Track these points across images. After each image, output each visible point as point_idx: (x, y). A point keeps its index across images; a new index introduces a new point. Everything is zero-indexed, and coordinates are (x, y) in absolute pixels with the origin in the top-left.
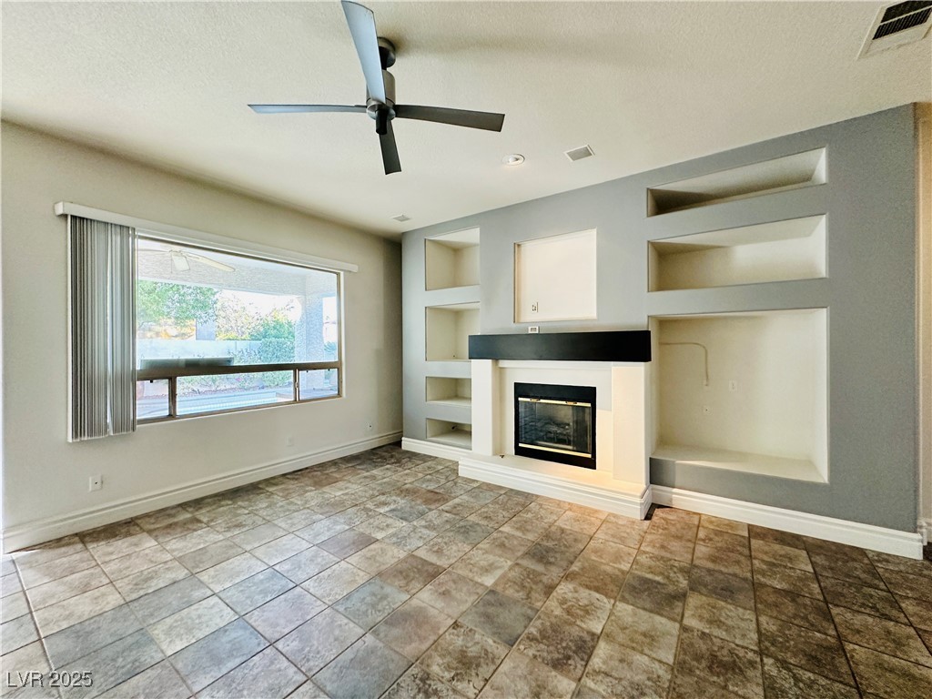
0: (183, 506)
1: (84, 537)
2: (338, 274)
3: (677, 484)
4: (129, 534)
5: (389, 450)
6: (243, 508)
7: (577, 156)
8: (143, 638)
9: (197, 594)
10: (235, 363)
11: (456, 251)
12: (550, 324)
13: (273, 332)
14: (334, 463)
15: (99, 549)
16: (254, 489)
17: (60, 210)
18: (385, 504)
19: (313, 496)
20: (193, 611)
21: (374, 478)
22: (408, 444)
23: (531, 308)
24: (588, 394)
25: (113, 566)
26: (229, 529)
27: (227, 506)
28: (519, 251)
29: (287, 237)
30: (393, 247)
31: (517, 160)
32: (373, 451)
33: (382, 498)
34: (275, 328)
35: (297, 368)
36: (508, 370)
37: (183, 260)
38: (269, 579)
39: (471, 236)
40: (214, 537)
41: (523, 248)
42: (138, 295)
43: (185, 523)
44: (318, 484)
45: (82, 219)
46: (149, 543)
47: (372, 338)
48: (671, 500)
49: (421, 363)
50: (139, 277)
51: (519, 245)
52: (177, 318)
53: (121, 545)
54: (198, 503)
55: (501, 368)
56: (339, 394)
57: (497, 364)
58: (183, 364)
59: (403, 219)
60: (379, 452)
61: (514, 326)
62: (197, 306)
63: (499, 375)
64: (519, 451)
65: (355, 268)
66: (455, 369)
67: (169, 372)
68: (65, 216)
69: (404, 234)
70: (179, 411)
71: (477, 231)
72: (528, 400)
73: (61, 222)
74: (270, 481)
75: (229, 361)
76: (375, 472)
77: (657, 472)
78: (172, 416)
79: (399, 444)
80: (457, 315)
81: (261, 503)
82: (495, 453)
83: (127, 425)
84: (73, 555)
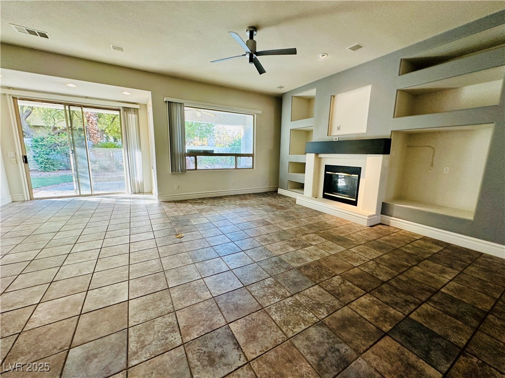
0: (199, 199)
1: (175, 202)
2: (254, 116)
3: (394, 215)
4: (185, 203)
5: (273, 193)
6: (216, 202)
7: (355, 48)
8: (188, 221)
9: (201, 216)
10: (215, 152)
11: (309, 100)
12: (344, 136)
13: (237, 144)
14: (249, 194)
15: (179, 205)
16: (221, 198)
17: (165, 100)
18: (262, 207)
19: (238, 202)
20: (200, 219)
21: (262, 200)
22: (280, 191)
23: (337, 128)
24: (357, 171)
25: (182, 208)
26: (211, 206)
27: (211, 201)
28: (334, 100)
29: (233, 100)
30: (278, 100)
31: (324, 55)
32: (266, 193)
33: (262, 206)
34: (238, 142)
35: (237, 155)
36: (323, 159)
37: (199, 113)
38: (219, 217)
39: (312, 93)
40: (206, 207)
41: (336, 97)
42: (186, 127)
43: (199, 203)
44: (241, 199)
45: (170, 102)
46: (190, 205)
47: (268, 145)
48: (389, 222)
49: (288, 156)
50: (186, 120)
51: (334, 96)
52: (200, 137)
53: (184, 205)
54: (204, 199)
55: (320, 158)
56: (253, 168)
57: (317, 156)
58: (202, 152)
59: (281, 87)
60: (268, 193)
61: (327, 137)
62: (207, 131)
63: (318, 161)
64: (325, 196)
65: (260, 112)
66: (300, 159)
67: (195, 154)
68: (166, 102)
69: (283, 94)
70: (198, 168)
71: (315, 90)
72: (330, 173)
73: (165, 103)
74: (226, 196)
75: (213, 151)
76: (263, 199)
77: (385, 209)
78: (196, 169)
79: (277, 192)
80: (308, 133)
81: (222, 202)
82: (313, 196)
83: (184, 170)
84: (173, 205)
